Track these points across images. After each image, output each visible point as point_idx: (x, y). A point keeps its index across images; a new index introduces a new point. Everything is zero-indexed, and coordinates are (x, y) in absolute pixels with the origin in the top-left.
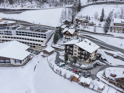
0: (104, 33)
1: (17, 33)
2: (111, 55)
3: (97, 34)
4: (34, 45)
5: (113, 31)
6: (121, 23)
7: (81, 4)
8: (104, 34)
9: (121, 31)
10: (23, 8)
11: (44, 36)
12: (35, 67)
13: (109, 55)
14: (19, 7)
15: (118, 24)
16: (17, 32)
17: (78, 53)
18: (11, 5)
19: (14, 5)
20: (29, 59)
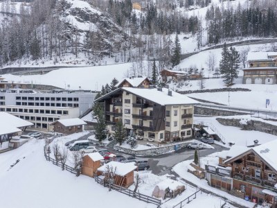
0: (226, 87)
1: (18, 101)
2: (232, 125)
3: (208, 91)
4: (45, 122)
5: (249, 81)
6: (267, 59)
7: (180, 49)
8: (224, 90)
9: (271, 80)
10: (57, 65)
11: (73, 102)
12: (18, 161)
13: (228, 125)
14: (49, 64)
15: (259, 63)
16: (18, 98)
17: (134, 116)
18: (34, 61)
19: (40, 61)
20: (12, 145)
